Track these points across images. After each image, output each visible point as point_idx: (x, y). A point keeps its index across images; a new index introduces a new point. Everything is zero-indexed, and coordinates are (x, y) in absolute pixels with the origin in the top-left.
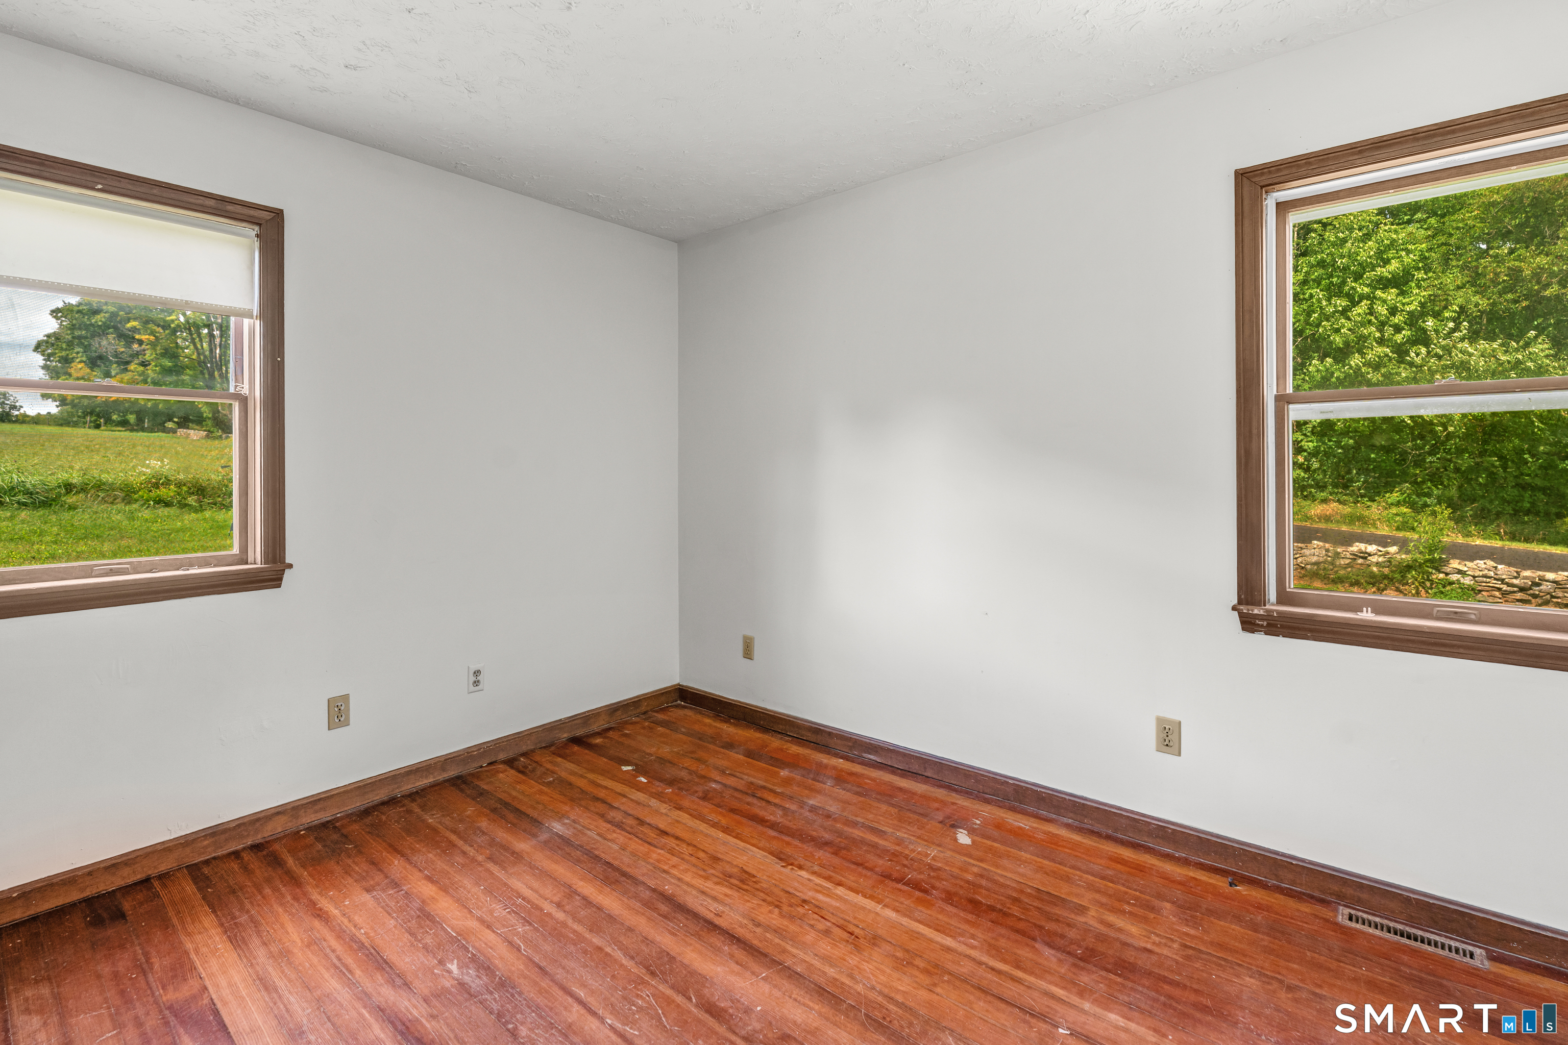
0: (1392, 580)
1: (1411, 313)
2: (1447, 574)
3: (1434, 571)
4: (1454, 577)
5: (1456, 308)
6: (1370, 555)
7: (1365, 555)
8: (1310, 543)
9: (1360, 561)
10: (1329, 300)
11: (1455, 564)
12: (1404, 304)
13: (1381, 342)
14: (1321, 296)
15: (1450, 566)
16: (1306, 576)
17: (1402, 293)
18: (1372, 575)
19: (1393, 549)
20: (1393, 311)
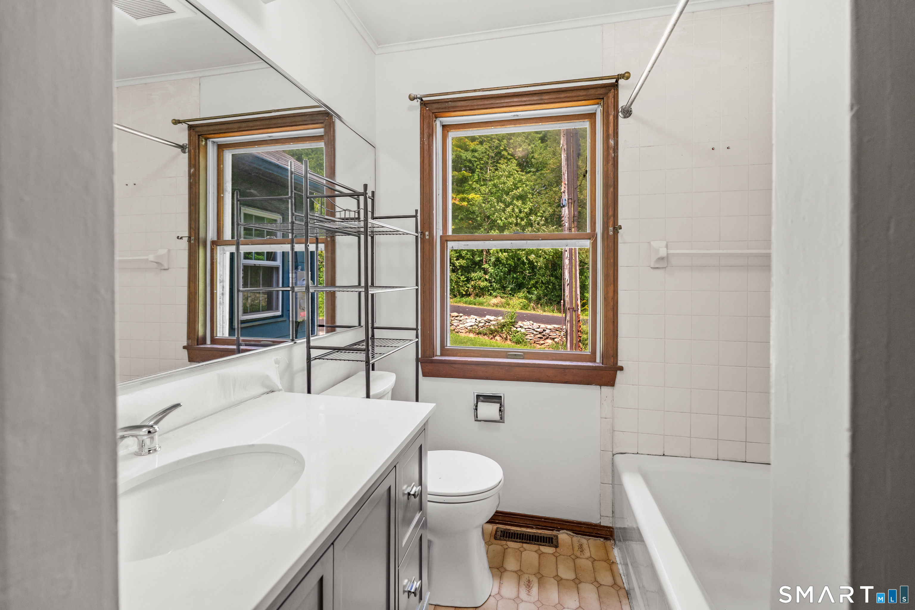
0: (498, 332)
1: (526, 213)
2: (517, 328)
3: (512, 327)
4: (519, 329)
5: (541, 212)
6: (491, 321)
7: (489, 321)
8: (470, 316)
9: (487, 324)
10: (498, 204)
11: (520, 323)
12: (524, 208)
13: (517, 224)
14: (495, 201)
15: (518, 324)
16: (468, 332)
17: (523, 203)
18: (491, 330)
19: (500, 318)
20: (520, 212)
